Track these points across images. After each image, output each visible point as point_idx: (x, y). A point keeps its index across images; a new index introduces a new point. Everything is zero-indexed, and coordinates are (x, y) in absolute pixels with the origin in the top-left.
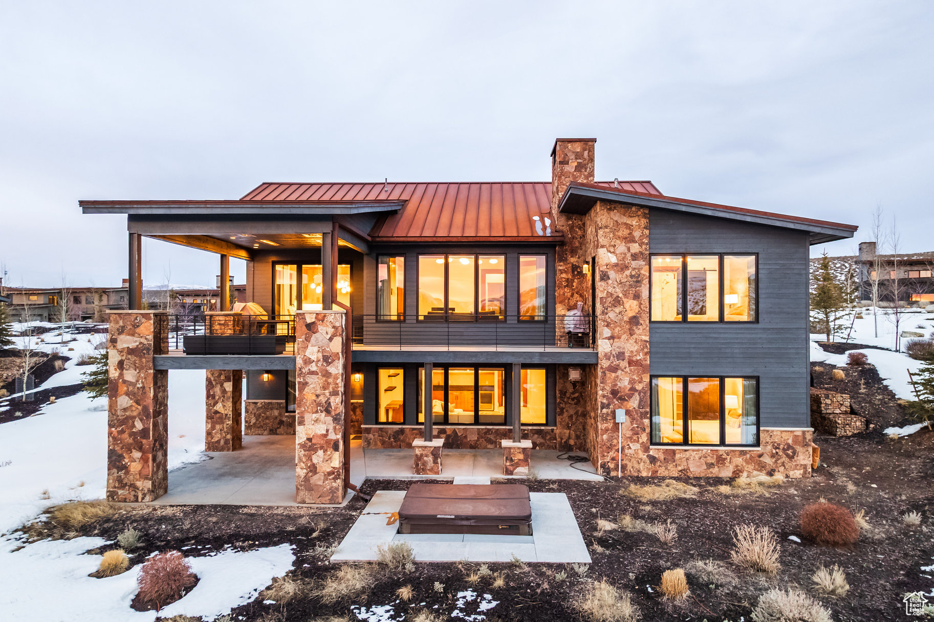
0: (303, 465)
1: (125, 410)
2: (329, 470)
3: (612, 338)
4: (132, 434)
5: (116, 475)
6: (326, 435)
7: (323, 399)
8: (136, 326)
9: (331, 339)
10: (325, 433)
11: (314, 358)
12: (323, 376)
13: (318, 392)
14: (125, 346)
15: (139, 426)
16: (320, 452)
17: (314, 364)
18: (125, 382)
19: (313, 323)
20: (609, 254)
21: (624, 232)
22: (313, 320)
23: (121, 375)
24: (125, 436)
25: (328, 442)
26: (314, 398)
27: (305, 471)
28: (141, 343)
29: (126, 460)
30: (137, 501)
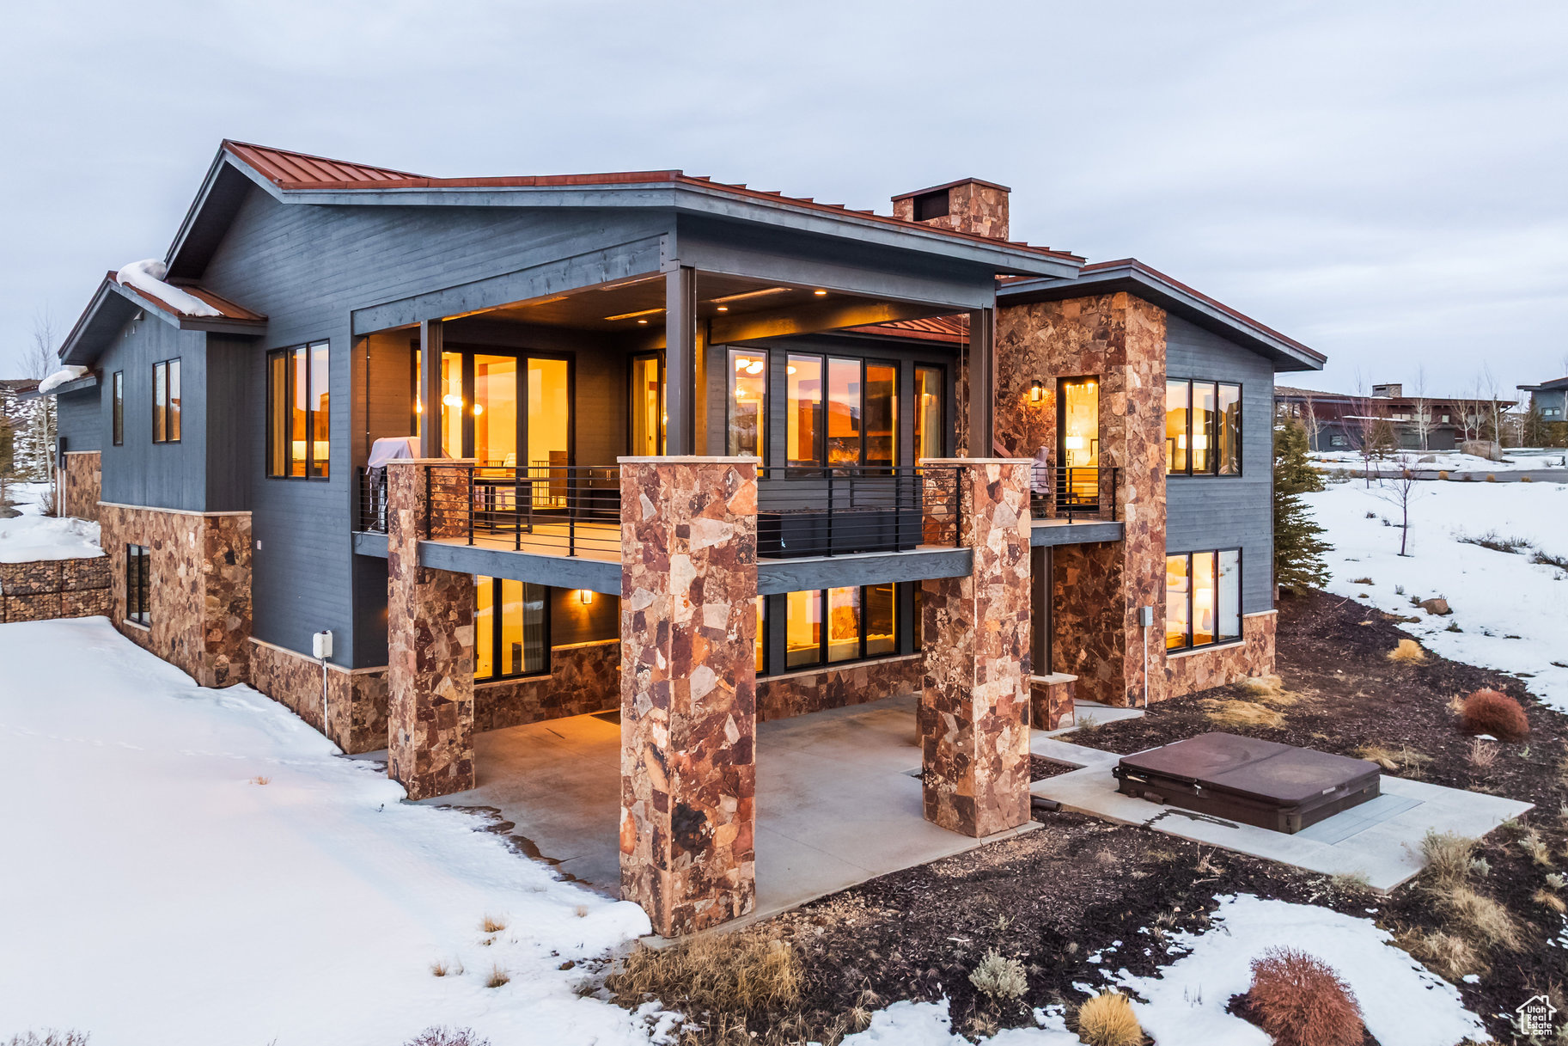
0: (984, 760)
1: (705, 700)
2: (1016, 762)
3: (1137, 500)
4: (721, 758)
5: (689, 865)
6: (1012, 697)
7: (1009, 628)
8: (725, 494)
9: (1019, 514)
10: (1011, 692)
11: (997, 550)
12: (1010, 584)
13: (1004, 616)
14: (707, 543)
15: (732, 734)
16: (1006, 730)
17: (997, 562)
18: (705, 631)
19: (998, 483)
20: (1135, 374)
21: (1147, 343)
22: (997, 477)
23: (698, 616)
24: (707, 763)
25: (1015, 709)
26: (998, 628)
27: (987, 772)
28: (736, 535)
29: (709, 824)
30: (731, 917)
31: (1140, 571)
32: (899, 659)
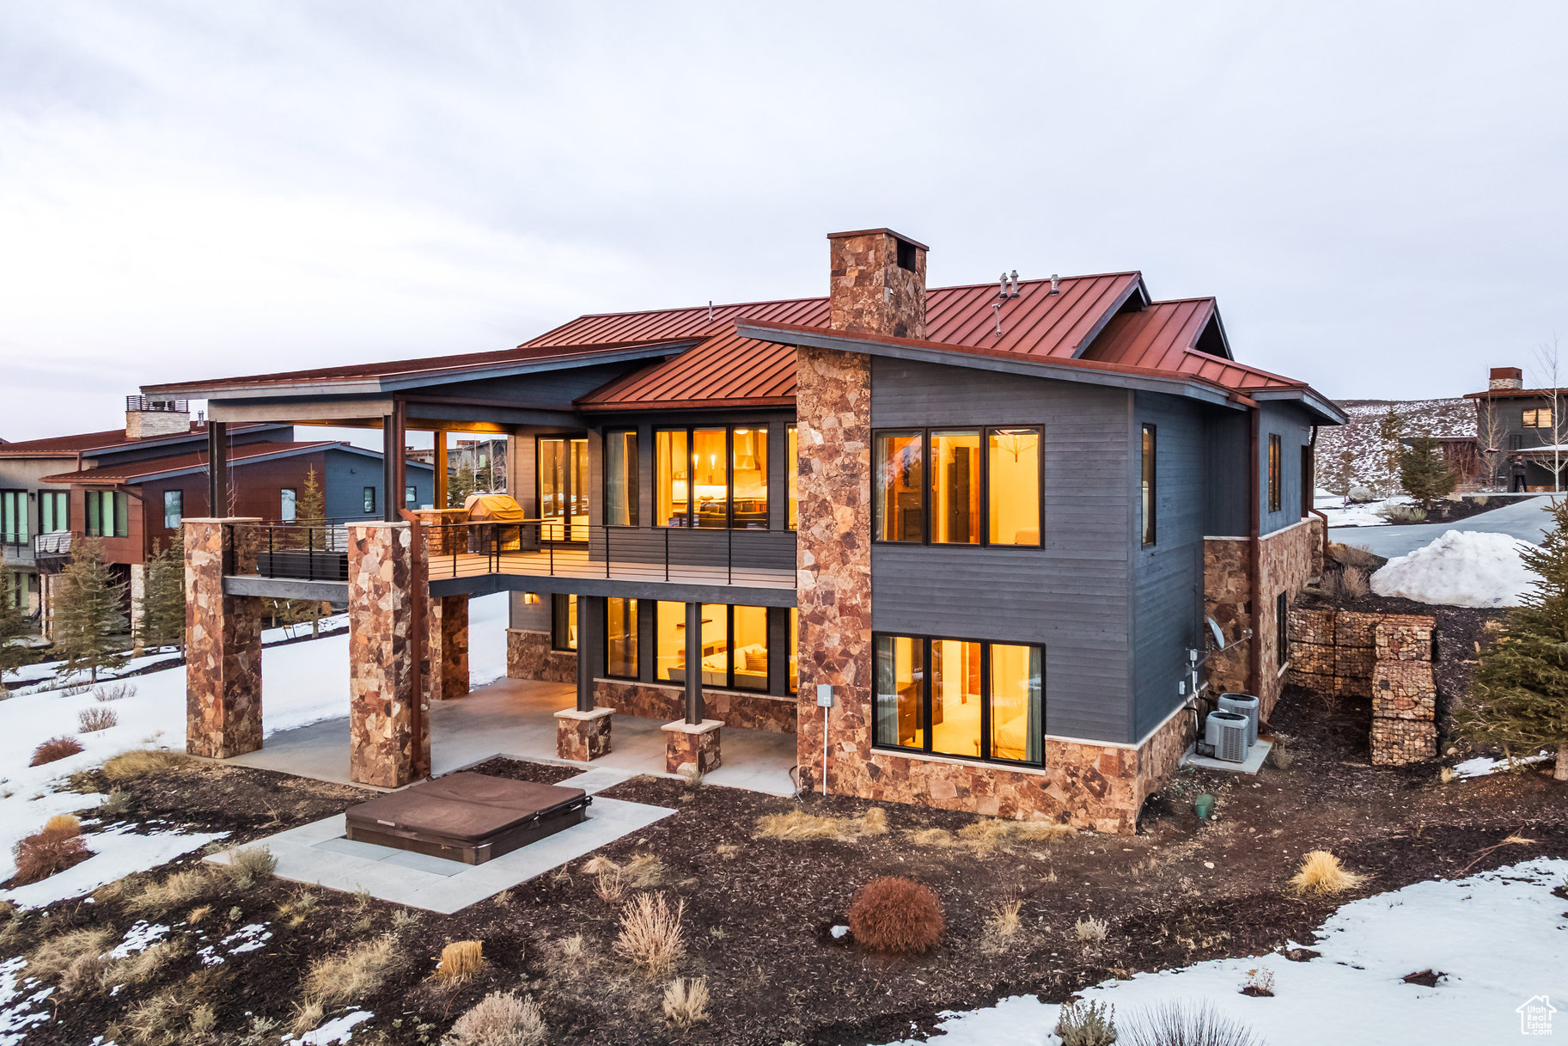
0: (357, 731)
1: (200, 642)
2: (382, 741)
3: (816, 567)
4: (207, 673)
5: (193, 721)
6: (378, 694)
7: (374, 645)
8: (207, 539)
9: (381, 563)
10: (377, 690)
11: (365, 587)
12: (374, 613)
13: (370, 635)
14: (198, 563)
15: (212, 663)
16: (373, 716)
17: (365, 596)
18: (199, 607)
19: (364, 540)
20: (812, 430)
21: (832, 394)
22: (364, 537)
23: (196, 598)
24: (200, 674)
25: (380, 702)
26: (366, 642)
27: (359, 739)
28: (211, 560)
29: (202, 705)
30: (210, 756)
31: (821, 645)
32: (764, 697)
